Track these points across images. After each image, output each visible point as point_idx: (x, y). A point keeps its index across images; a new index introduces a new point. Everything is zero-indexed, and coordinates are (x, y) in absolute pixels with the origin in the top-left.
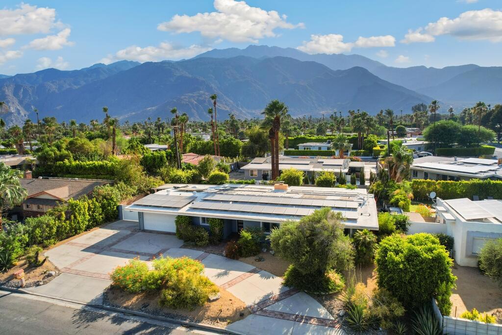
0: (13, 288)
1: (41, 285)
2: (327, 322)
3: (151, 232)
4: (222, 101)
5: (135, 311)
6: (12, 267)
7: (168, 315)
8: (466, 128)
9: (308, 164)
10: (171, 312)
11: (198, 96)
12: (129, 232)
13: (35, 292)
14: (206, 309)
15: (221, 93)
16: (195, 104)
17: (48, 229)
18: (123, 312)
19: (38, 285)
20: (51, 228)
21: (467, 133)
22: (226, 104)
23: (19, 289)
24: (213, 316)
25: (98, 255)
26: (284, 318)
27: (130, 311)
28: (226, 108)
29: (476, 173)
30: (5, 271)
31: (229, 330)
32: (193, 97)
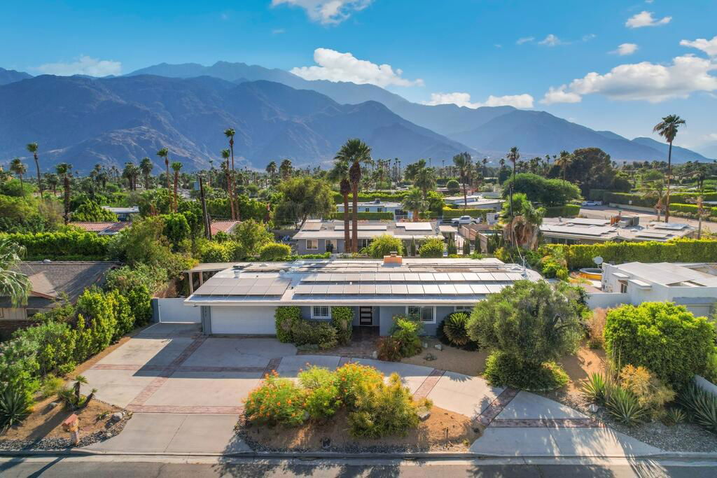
0: (57, 450)
1: (109, 438)
2: (585, 422)
3: (226, 336)
4: (178, 142)
5: (317, 452)
6: (27, 416)
7: (373, 449)
8: (549, 183)
9: (385, 230)
10: (375, 444)
11: (138, 134)
12: (190, 341)
13: (109, 450)
14: (425, 432)
15: (176, 131)
16: (135, 146)
17: (63, 345)
18: (295, 457)
19: (105, 438)
20: (68, 343)
21: (551, 188)
22: (184, 148)
23: (72, 450)
24: (440, 439)
25: (169, 379)
26: (530, 426)
27: (307, 453)
28: (184, 154)
29: (600, 236)
30: (16, 424)
31: (476, 453)
32: (131, 135)
